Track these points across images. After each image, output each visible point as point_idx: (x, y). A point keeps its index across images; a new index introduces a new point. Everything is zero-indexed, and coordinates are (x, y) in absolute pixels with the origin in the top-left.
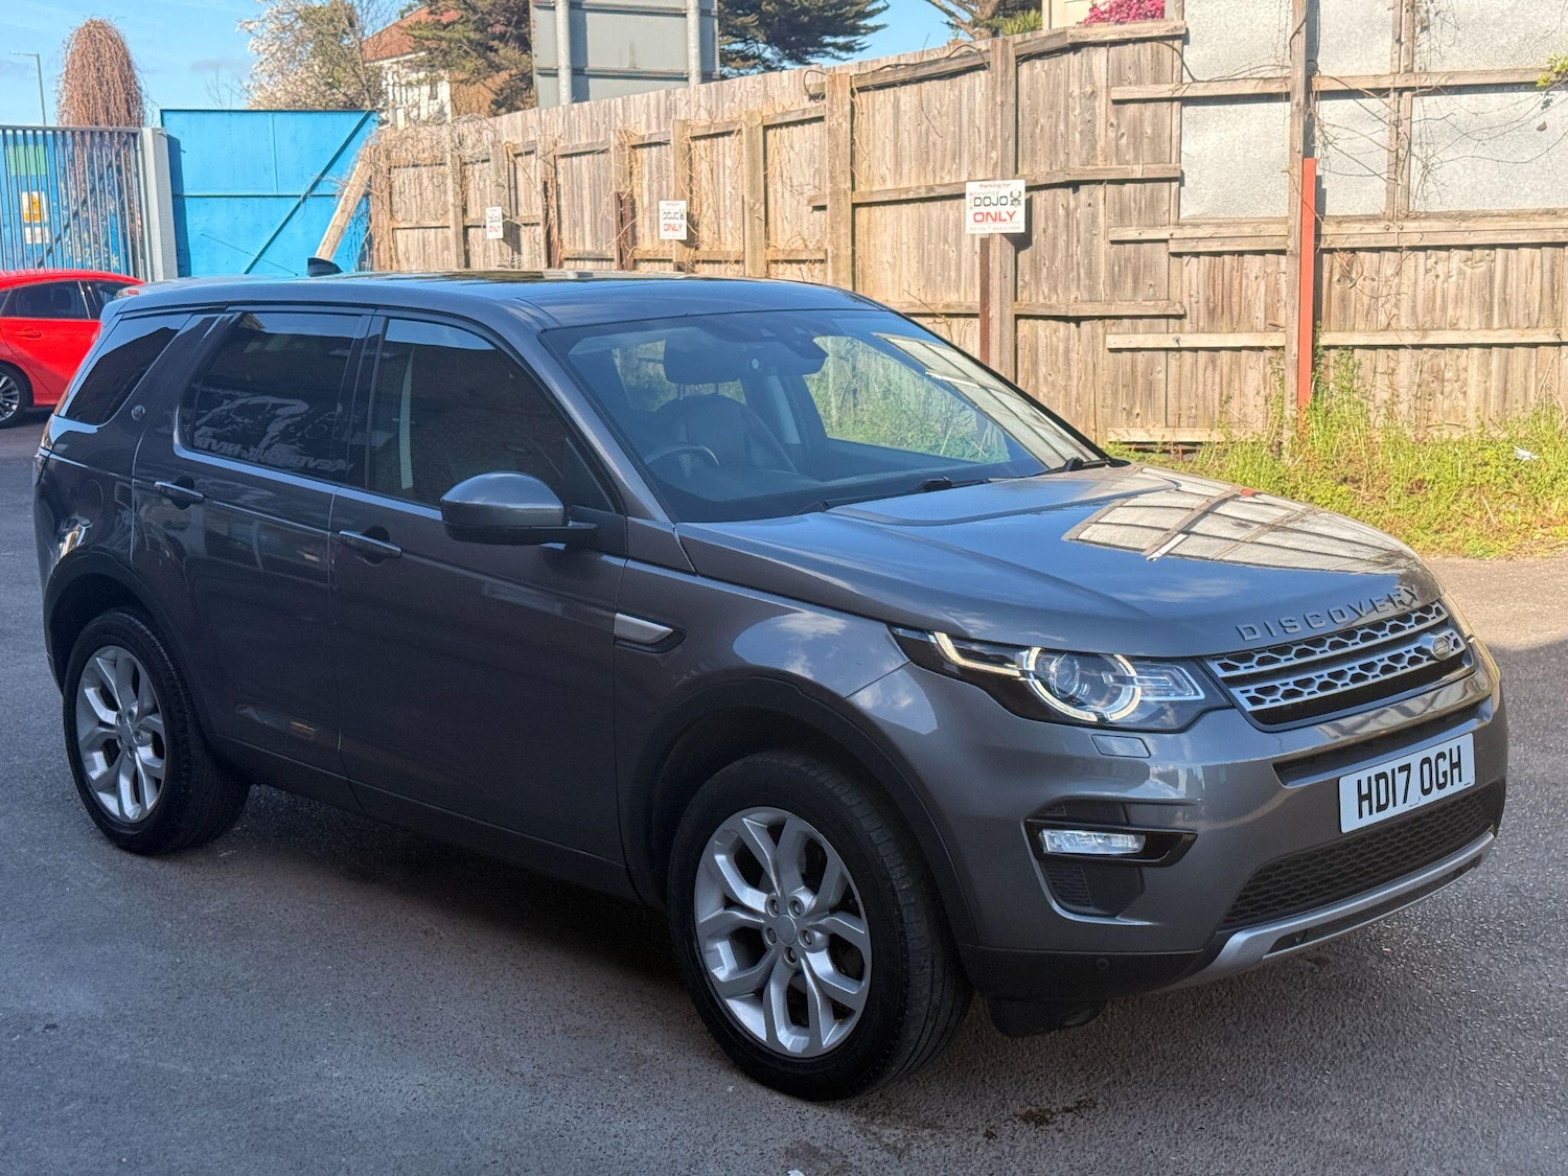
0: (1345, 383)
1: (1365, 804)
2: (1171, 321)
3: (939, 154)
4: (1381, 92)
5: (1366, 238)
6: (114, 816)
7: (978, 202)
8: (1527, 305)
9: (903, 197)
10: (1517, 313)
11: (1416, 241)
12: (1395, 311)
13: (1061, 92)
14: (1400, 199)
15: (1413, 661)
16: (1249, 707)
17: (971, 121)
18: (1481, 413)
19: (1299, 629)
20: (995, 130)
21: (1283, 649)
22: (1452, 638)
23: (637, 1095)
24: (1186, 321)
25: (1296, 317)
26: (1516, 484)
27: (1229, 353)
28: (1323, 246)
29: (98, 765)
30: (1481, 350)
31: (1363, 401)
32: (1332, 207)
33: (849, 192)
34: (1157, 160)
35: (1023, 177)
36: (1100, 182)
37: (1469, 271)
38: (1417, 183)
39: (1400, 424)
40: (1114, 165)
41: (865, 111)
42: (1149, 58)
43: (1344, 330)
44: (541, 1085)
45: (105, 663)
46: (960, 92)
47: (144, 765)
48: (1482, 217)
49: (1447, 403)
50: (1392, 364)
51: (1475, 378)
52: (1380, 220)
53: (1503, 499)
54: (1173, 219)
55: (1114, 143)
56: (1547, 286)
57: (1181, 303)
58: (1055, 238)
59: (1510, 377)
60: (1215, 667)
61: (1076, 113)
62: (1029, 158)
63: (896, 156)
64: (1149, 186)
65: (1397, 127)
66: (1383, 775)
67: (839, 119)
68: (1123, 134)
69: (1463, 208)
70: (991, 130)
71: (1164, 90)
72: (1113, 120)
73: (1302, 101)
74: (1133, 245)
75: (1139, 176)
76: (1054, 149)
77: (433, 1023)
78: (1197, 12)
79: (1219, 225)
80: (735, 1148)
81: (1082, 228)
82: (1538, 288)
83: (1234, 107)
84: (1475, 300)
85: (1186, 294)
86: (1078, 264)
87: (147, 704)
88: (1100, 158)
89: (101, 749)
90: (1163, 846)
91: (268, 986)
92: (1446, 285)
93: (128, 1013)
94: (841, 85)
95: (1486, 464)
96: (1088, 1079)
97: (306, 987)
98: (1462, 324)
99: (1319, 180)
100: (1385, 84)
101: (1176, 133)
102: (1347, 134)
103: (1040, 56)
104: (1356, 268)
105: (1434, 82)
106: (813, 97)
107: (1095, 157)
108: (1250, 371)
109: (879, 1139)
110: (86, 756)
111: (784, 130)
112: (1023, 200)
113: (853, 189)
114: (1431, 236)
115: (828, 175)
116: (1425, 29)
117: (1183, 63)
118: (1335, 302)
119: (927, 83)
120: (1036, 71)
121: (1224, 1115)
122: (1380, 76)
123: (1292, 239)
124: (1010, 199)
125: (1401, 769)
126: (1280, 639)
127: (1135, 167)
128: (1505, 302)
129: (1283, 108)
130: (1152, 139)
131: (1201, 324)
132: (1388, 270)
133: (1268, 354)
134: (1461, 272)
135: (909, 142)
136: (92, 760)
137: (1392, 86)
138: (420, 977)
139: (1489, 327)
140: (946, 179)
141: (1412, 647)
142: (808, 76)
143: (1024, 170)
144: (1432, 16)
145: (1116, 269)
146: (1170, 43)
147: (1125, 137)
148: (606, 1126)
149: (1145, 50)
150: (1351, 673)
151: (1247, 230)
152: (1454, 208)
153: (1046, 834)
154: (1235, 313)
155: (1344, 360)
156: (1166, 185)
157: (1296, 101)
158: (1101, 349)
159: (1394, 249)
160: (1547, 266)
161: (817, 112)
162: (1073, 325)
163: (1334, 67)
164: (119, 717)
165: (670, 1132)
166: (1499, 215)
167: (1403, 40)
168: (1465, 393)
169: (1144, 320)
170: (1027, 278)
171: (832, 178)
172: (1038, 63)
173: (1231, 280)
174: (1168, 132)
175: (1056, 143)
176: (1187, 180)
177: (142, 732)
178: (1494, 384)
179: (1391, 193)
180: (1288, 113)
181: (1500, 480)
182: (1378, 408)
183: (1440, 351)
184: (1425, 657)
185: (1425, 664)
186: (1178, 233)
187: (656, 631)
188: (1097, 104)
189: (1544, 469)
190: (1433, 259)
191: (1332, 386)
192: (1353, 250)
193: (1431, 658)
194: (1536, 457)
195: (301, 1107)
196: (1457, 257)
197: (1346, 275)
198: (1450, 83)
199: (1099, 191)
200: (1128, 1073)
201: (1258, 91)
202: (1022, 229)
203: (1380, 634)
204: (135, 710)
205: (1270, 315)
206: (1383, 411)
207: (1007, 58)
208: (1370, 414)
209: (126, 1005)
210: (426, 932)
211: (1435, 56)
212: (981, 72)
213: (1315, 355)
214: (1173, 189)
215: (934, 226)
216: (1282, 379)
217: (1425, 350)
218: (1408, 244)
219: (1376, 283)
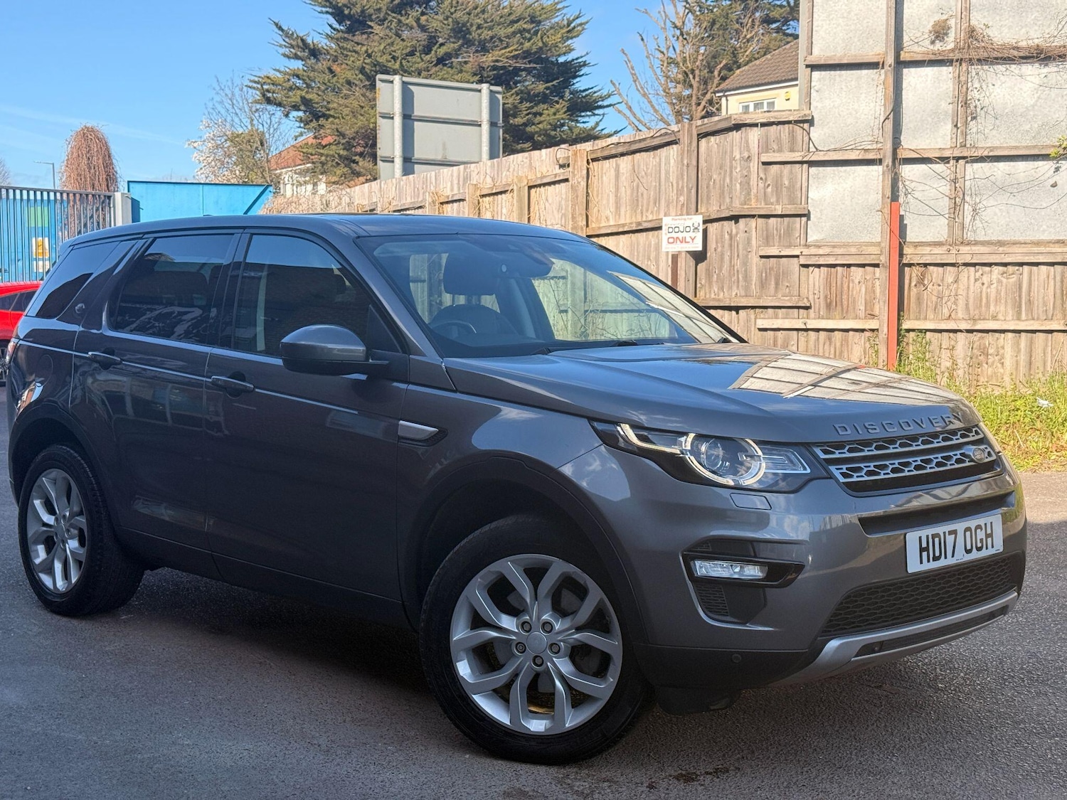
0: (920, 355)
1: (925, 554)
2: (800, 310)
3: (645, 202)
4: (944, 160)
5: (934, 257)
6: (49, 589)
7: (671, 230)
8: (1045, 304)
9: (621, 230)
10: (1038, 309)
11: (968, 259)
12: (954, 307)
13: (728, 157)
14: (957, 232)
15: (958, 461)
16: (842, 480)
17: (667, 178)
18: (1014, 377)
19: (878, 431)
20: (683, 182)
21: (867, 443)
22: (987, 451)
23: (401, 758)
24: (811, 311)
25: (886, 308)
26: (1038, 422)
27: (841, 333)
28: (905, 261)
29: (40, 554)
30: (1014, 334)
31: (933, 367)
32: (911, 236)
33: (585, 228)
34: (792, 202)
35: (701, 214)
36: (753, 216)
37: (1004, 280)
38: (968, 220)
39: (958, 384)
40: (763, 205)
41: (596, 174)
42: (787, 134)
43: (919, 319)
44: (333, 751)
45: (49, 482)
46: (660, 159)
47: (71, 551)
48: (1014, 244)
49: (990, 369)
50: (952, 343)
51: (1010, 353)
52: (944, 245)
53: (1029, 433)
54: (803, 242)
55: (762, 191)
56: (1058, 292)
57: (807, 298)
58: (722, 255)
59: (1034, 355)
60: (818, 451)
61: (737, 171)
62: (705, 201)
63: (617, 203)
64: (786, 219)
65: (955, 183)
66: (937, 535)
67: (578, 178)
68: (769, 185)
69: (1000, 238)
70: (680, 183)
71: (797, 156)
72: (762, 175)
73: (890, 164)
74: (775, 259)
75: (780, 213)
76: (722, 195)
77: (259, 715)
78: (819, 105)
79: (834, 247)
80: (467, 790)
81: (741, 246)
82: (1053, 294)
83: (844, 168)
84: (1009, 301)
85: (811, 293)
86: (738, 271)
87: (76, 509)
88: (753, 201)
89: (43, 543)
90: (781, 573)
91: (145, 691)
92: (989, 290)
93: (44, 704)
94: (581, 157)
95: (1018, 410)
96: (724, 755)
97: (172, 692)
98: (1000, 316)
99: (902, 217)
100: (947, 154)
101: (805, 185)
102: (921, 187)
103: (714, 133)
104: (928, 277)
105: (979, 153)
106: (562, 166)
107: (750, 199)
108: (855, 346)
109: (571, 787)
110: (32, 547)
111: (542, 189)
112: (701, 228)
113: (587, 226)
114: (979, 256)
115: (570, 216)
116: (974, 118)
117: (810, 139)
118: (913, 299)
119: (638, 154)
120: (710, 144)
121: (820, 778)
122: (944, 149)
123: (883, 256)
124: (692, 228)
125: (950, 533)
126: (863, 435)
127: (777, 207)
128: (1029, 302)
129: (876, 170)
130: (788, 188)
131: (821, 313)
132: (950, 279)
133: (867, 334)
134: (999, 281)
135: (625, 193)
136: (37, 550)
137: (951, 156)
138: (254, 689)
139: (1019, 319)
140: (648, 218)
141: (958, 452)
142: (559, 153)
143: (702, 209)
144: (978, 110)
145: (764, 275)
146: (802, 125)
147: (770, 187)
148: (376, 776)
149: (784, 129)
150: (914, 464)
151: (853, 250)
152: (994, 238)
153: (698, 563)
154: (845, 306)
155: (920, 340)
156: (798, 219)
157: (886, 164)
158: (753, 329)
159: (953, 265)
160: (1058, 278)
161: (564, 175)
162: (734, 313)
163: (911, 142)
164: (57, 520)
165: (422, 780)
166: (1025, 243)
167: (959, 125)
168: (1003, 363)
169: (783, 310)
170: (703, 282)
171: (573, 218)
172: (712, 139)
173: (842, 284)
174: (799, 184)
175: (723, 191)
176: (812, 216)
177: (72, 530)
178: (1023, 357)
179: (951, 227)
180: (881, 173)
181: (1027, 420)
182: (943, 373)
183: (985, 334)
184: (967, 460)
185: (967, 464)
186: (806, 252)
187: (427, 431)
188: (751, 164)
189: (1057, 413)
190: (980, 272)
191: (911, 357)
192: (926, 265)
193: (972, 460)
194: (1052, 405)
195: (160, 760)
196: (996, 271)
197: (921, 281)
198: (991, 154)
199: (753, 222)
200: (753, 752)
201: (860, 157)
202: (700, 248)
203: (935, 441)
204: (68, 514)
205: (868, 308)
206: (946, 374)
207: (691, 135)
208: (938, 377)
209: (44, 701)
210: (260, 663)
211: (981, 137)
212: (674, 146)
213: (899, 334)
214: (803, 222)
215: (641, 250)
216: (877, 351)
217: (975, 333)
218: (963, 261)
219: (941, 288)
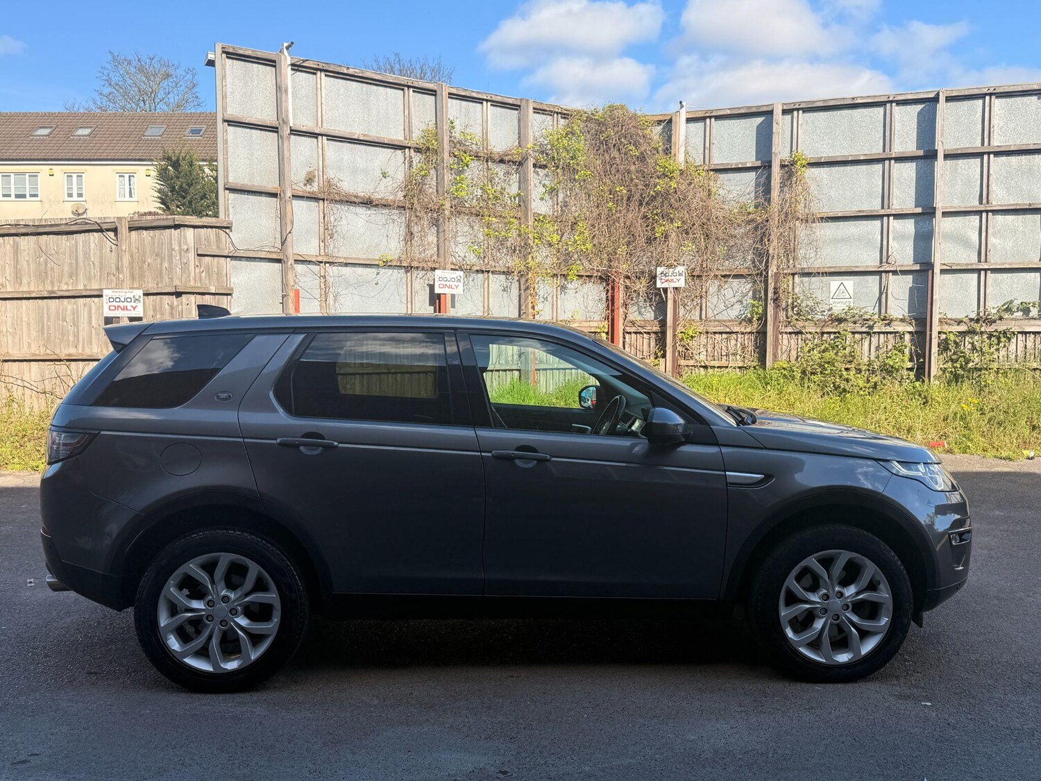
13: (167, 248)
17: (87, 258)
35: (141, 288)
36: (193, 293)
42: (213, 236)
46: (76, 242)
55: (198, 274)
62: (137, 278)
68: (203, 271)
71: (222, 252)
72: (197, 263)
75: (213, 292)
76: (159, 275)
78: (236, 217)
83: (254, 263)
88: (192, 282)
100: (318, 259)
101: (229, 273)
103: (146, 228)
107: (189, 281)
112: (142, 300)
117: (231, 240)
119: (46, 236)
120: (144, 236)
124: (133, 299)
127: (210, 289)
129: (277, 266)
130: (217, 274)
146: (224, 230)
147: (204, 273)
149: (211, 232)
156: (225, 297)
157: (289, 263)
172: (145, 232)
174: (225, 272)
175: (161, 273)
176: (234, 295)
188: (189, 255)
199: (191, 297)
202: (141, 315)
214: (229, 299)
